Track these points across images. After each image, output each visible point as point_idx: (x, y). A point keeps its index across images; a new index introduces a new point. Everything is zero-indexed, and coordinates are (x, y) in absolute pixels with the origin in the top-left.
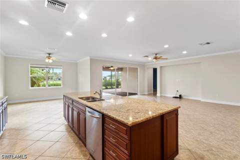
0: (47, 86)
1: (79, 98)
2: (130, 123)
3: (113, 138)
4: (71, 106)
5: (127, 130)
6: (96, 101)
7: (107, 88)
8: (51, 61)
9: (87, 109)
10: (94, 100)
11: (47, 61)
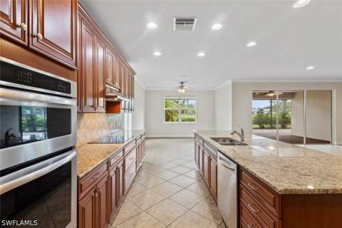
0: (180, 121)
1: (212, 138)
2: (280, 188)
3: (252, 205)
4: (202, 148)
5: (274, 198)
6: (234, 145)
7: (262, 128)
8: (183, 91)
9: (219, 154)
10: (232, 142)
11: (180, 91)
